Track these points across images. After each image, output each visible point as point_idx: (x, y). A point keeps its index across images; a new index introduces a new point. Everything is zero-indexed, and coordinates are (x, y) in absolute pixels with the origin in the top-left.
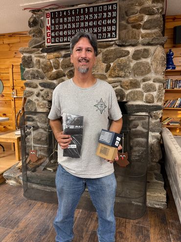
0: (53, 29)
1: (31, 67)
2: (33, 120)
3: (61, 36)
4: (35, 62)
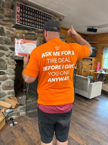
0: (21, 15)
1: (4, 36)
2: (4, 73)
3: (26, 22)
4: (6, 32)
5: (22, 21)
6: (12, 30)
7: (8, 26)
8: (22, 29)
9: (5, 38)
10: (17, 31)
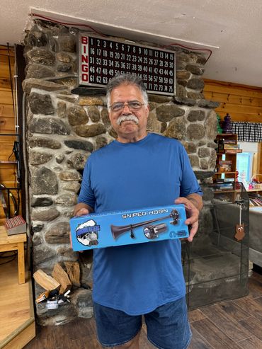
1: (50, 114)
2: (51, 203)
3: (105, 76)
4: (55, 106)
6: (71, 100)
7: (60, 91)
8: (95, 95)
9: (53, 119)
10: (82, 100)
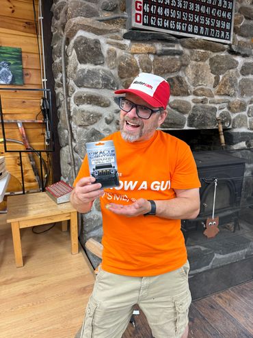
1: (100, 64)
3: (160, 16)
4: (105, 54)
5: (150, 14)
6: (122, 47)
7: (111, 35)
8: (149, 40)
9: (103, 70)
10: (134, 46)
